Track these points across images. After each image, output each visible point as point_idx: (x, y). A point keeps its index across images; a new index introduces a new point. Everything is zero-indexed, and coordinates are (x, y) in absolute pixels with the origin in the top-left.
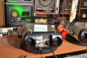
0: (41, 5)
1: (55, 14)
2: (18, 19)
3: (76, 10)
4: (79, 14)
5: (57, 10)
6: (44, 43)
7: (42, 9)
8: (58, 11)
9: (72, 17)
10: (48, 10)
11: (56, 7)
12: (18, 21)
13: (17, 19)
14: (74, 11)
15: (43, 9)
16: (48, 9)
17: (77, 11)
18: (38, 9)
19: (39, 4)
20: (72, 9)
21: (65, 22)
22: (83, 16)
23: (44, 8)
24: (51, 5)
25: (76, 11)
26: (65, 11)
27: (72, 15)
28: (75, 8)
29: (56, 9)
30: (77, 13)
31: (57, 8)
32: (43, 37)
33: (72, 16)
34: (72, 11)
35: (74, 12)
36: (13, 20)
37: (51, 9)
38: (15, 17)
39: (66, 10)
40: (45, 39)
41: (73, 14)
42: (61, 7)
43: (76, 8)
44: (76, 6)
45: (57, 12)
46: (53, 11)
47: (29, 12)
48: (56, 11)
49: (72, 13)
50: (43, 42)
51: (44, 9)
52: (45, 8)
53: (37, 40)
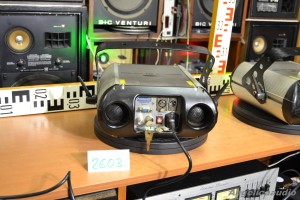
0: (109, 10)
1: (158, 39)
2: (30, 57)
3: (231, 24)
4: (242, 37)
5: (167, 26)
6: (160, 121)
7: (114, 21)
8: (171, 28)
9: (218, 49)
10: (137, 26)
11: (165, 15)
12: (30, 64)
13: (26, 60)
14: (226, 28)
15: (118, 23)
16: (135, 22)
17: (236, 30)
18: (101, 22)
19: (106, 5)
20: (217, 23)
21: (197, 68)
22: (256, 43)
23: (121, 20)
24: (147, 7)
25: (230, 29)
26: (194, 27)
27: (219, 43)
28: (228, 17)
29: (164, 22)
30: (236, 35)
31: (167, 18)
32: (159, 103)
33: (216, 46)
34: (216, 27)
35: (226, 30)
36: (12, 63)
37: (146, 23)
38: (18, 51)
39: (197, 24)
40: (162, 110)
41: (219, 38)
42: (178, 16)
43: (230, 20)
44: (229, 12)
45: (168, 33)
46: (153, 29)
47: (68, 35)
48: (165, 30)
49: (217, 36)
50: (157, 118)
51: (123, 23)
52: (126, 20)
53: (139, 110)
